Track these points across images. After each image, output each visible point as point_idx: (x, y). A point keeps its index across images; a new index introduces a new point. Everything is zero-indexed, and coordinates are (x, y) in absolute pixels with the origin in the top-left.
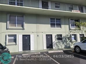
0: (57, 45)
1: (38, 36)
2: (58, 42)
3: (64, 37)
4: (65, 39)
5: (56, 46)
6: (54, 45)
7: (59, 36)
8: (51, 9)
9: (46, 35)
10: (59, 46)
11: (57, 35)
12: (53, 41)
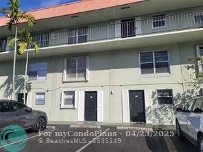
0: (157, 116)
1: (111, 93)
2: (162, 108)
3: (179, 95)
4: (184, 100)
5: (153, 118)
6: (148, 114)
7: (165, 94)
8: (143, 34)
9: (130, 91)
10: (162, 119)
11: (159, 91)
12: (146, 106)
